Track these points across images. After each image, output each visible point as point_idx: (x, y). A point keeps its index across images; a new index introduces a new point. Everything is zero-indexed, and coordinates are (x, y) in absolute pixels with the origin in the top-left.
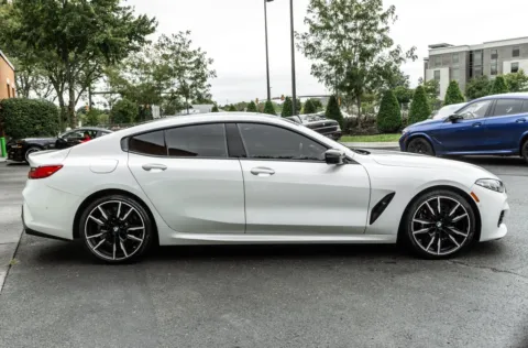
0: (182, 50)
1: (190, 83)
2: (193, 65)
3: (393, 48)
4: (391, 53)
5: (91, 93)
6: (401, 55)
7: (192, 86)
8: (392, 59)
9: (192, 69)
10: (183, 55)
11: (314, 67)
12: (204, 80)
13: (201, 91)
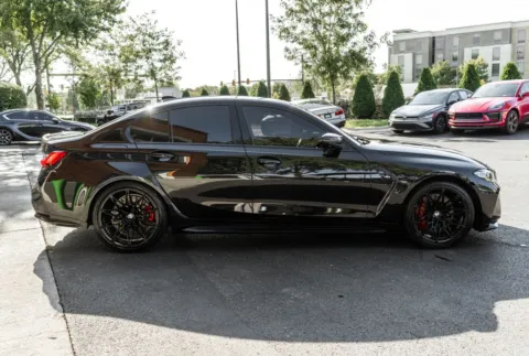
0: (150, 31)
1: (158, 65)
2: (161, 47)
3: (367, 33)
4: (365, 38)
5: (49, 75)
6: (375, 40)
7: (161, 69)
8: (366, 45)
9: (160, 50)
10: (150, 36)
11: (287, 50)
12: (173, 62)
13: (170, 73)
